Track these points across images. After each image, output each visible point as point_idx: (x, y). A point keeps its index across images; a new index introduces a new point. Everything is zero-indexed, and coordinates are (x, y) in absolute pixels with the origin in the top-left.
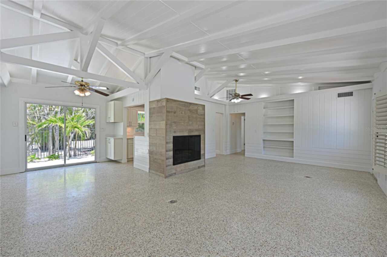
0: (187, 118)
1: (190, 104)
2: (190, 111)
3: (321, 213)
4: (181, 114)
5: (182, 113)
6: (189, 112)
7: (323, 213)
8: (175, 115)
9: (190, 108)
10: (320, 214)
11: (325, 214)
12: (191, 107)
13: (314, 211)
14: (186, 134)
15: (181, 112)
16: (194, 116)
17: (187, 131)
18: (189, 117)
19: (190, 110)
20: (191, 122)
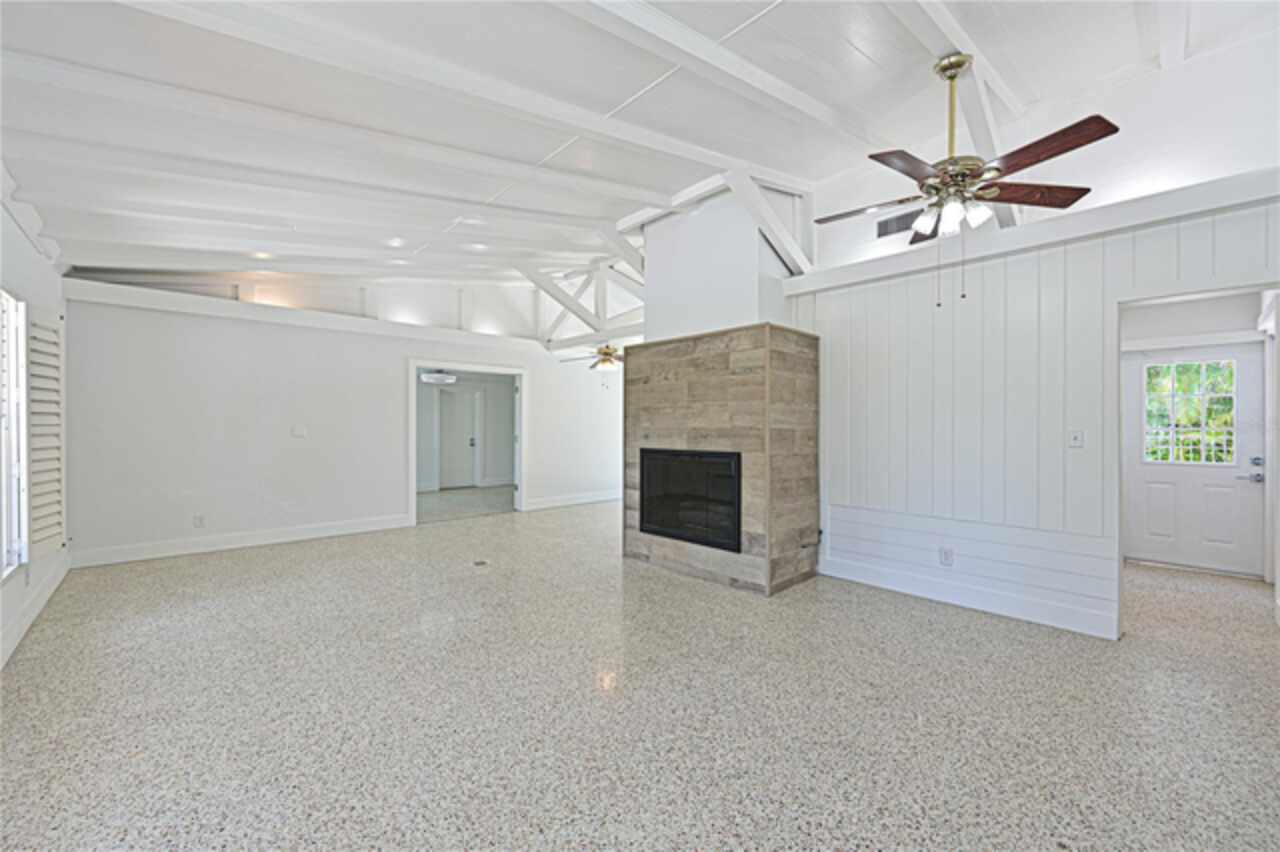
0: (686, 391)
1: (697, 339)
2: (697, 366)
3: (228, 691)
4: (664, 382)
5: (666, 378)
6: (692, 369)
7: (225, 693)
8: (648, 386)
9: (695, 356)
10: (232, 686)
11: (218, 692)
12: (700, 352)
13: (253, 685)
14: (680, 445)
15: (663, 375)
16: (714, 380)
17: (685, 436)
18: (691, 386)
19: (695, 364)
20: (698, 406)
